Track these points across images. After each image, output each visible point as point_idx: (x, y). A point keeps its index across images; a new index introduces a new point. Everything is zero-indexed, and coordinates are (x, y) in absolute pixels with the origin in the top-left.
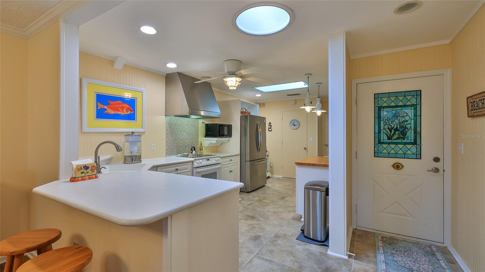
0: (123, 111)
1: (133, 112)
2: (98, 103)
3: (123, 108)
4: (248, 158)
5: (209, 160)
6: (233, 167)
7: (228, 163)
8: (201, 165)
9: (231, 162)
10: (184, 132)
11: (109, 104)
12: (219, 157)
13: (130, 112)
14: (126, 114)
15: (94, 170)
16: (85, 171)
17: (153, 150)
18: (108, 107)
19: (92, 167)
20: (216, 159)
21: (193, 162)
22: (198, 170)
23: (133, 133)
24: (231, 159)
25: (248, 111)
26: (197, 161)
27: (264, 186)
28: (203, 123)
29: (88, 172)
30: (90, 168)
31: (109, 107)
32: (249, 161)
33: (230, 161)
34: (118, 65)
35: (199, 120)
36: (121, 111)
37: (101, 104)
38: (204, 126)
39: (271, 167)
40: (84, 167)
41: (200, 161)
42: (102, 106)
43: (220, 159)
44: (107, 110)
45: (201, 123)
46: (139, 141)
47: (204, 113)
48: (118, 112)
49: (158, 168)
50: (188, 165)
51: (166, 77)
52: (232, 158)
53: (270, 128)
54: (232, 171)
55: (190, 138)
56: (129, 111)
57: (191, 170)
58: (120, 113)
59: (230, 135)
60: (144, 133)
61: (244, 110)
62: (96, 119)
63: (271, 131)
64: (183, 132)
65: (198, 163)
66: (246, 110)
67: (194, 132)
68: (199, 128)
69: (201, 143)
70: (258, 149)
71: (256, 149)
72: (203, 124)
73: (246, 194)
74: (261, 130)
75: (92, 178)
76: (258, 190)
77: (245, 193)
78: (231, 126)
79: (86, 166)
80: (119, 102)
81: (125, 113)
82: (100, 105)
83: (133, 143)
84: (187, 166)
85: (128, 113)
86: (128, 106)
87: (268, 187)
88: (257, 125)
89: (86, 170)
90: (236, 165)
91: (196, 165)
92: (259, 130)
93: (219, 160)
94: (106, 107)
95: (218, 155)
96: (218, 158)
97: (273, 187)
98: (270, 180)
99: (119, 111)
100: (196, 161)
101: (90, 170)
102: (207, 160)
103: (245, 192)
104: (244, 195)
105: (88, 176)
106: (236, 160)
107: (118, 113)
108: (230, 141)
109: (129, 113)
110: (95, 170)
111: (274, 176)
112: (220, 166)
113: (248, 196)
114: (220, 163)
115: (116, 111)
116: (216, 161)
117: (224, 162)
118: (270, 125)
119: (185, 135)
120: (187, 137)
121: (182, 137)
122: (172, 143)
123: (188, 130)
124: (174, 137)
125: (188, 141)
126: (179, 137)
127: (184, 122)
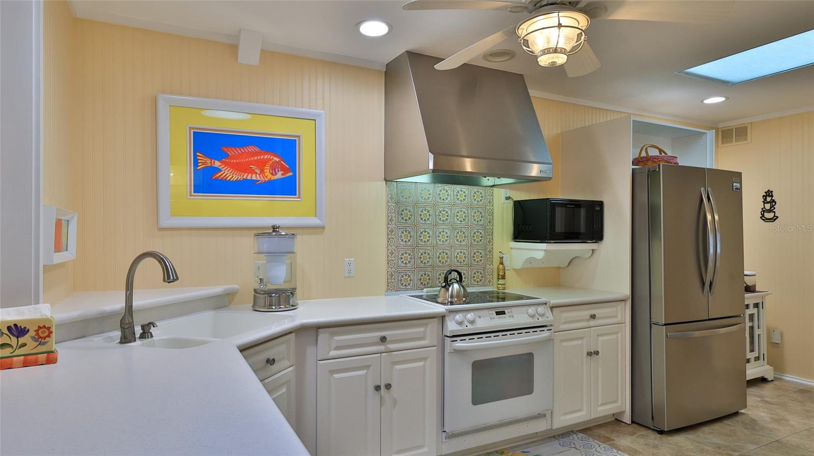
0: (262, 171)
1: (291, 174)
2: (198, 154)
3: (261, 165)
4: (660, 315)
5: (503, 313)
6: (601, 338)
7: (584, 324)
8: (470, 328)
9: (592, 323)
10: (445, 227)
11: (227, 156)
12: (546, 304)
13: (282, 175)
14: (270, 181)
15: (45, 338)
16: (13, 341)
17: (347, 275)
18: (223, 163)
19: (37, 331)
20: (531, 310)
21: (442, 318)
22: (460, 344)
23: (274, 228)
24: (593, 312)
25: (670, 154)
26: (458, 317)
27: (736, 414)
28: (508, 198)
29: (24, 345)
30: (32, 333)
31: (226, 164)
32: (665, 325)
33: (588, 320)
34: (249, 55)
35: (495, 189)
36: (258, 171)
37: (206, 156)
38: (510, 205)
39: (773, 345)
40: (9, 328)
41: (470, 316)
42: (209, 161)
43: (549, 313)
44: (220, 171)
45: (503, 198)
46: (288, 251)
47: (473, 165)
48: (250, 175)
49: (320, 330)
50: (426, 325)
51: (385, 72)
52: (598, 311)
53: (769, 211)
54: (597, 353)
55: (464, 243)
56: (281, 173)
57: (435, 343)
58: (254, 178)
59: (595, 233)
60: (324, 228)
61: (654, 152)
62: (193, 194)
63: (775, 219)
64: (442, 227)
65: (460, 323)
66: (661, 151)
67: (477, 225)
68: (495, 214)
69: (502, 258)
70: (703, 284)
71: (698, 284)
72: (509, 201)
73: (653, 438)
74: (716, 217)
75: (36, 363)
76: (706, 429)
77: (650, 432)
78: (601, 204)
79: (15, 325)
80: (252, 149)
81: (269, 177)
82: (202, 158)
83: (274, 256)
84: (422, 329)
85: (276, 177)
86: (277, 160)
87: (754, 421)
88: (702, 200)
89: (18, 337)
90: (617, 333)
91: (452, 326)
92: (709, 217)
93: (542, 315)
94: (217, 164)
95: (544, 300)
96: (541, 309)
97: (774, 426)
98: (766, 391)
99: (253, 172)
100: (452, 315)
101: (33, 338)
102: (498, 313)
103: (650, 428)
104: (642, 441)
105: (22, 358)
106: (616, 316)
107: (249, 178)
108: (596, 254)
109: (279, 175)
110: (47, 339)
111: (789, 378)
112: (545, 334)
113: (655, 447)
114: (551, 325)
115: (245, 172)
116: (532, 316)
117: (565, 323)
118: (769, 199)
119: (449, 233)
120: (456, 240)
121: (438, 241)
122: (405, 255)
123: (456, 220)
124: (411, 241)
125: (458, 251)
126: (428, 238)
127: (445, 198)
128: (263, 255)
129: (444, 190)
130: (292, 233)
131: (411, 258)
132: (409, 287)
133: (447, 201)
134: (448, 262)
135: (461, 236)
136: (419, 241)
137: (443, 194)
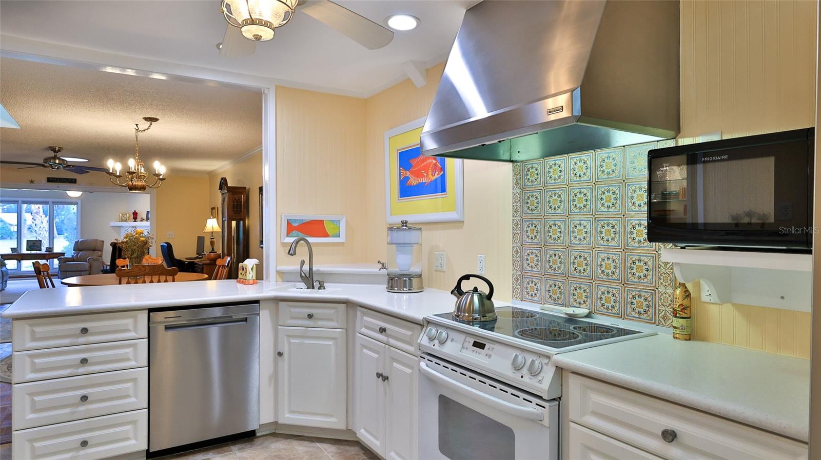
1: (442, 173)
2: (402, 169)
3: (427, 169)
5: (481, 346)
8: (436, 349)
10: (583, 217)
12: (549, 357)
18: (411, 172)
20: (520, 357)
23: (403, 223)
26: (434, 330)
36: (425, 175)
42: (405, 172)
48: (422, 179)
50: (412, 330)
56: (437, 173)
60: (462, 222)
62: (399, 198)
80: (422, 157)
81: (430, 179)
82: (403, 172)
84: (410, 333)
86: (435, 162)
93: (535, 375)
94: (408, 174)
96: (532, 361)
102: (475, 344)
109: (436, 176)
119: (588, 226)
120: (599, 238)
121: (572, 238)
122: (531, 256)
123: (599, 205)
124: (538, 237)
125: (603, 256)
126: (559, 235)
127: (582, 173)
128: (394, 245)
129: (581, 160)
130: (419, 227)
131: (537, 261)
132: (535, 298)
133: (585, 178)
134: (587, 271)
135: (609, 231)
136: (548, 238)
137: (580, 169)
